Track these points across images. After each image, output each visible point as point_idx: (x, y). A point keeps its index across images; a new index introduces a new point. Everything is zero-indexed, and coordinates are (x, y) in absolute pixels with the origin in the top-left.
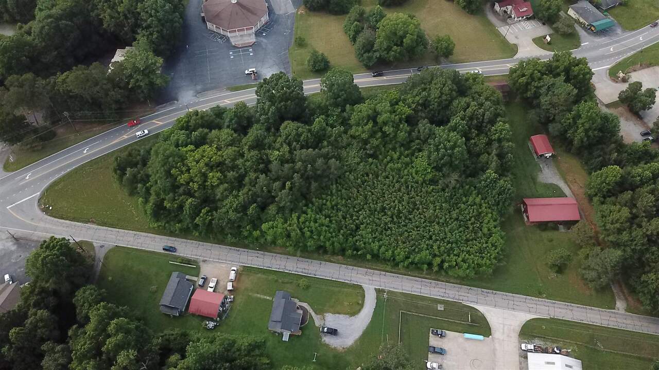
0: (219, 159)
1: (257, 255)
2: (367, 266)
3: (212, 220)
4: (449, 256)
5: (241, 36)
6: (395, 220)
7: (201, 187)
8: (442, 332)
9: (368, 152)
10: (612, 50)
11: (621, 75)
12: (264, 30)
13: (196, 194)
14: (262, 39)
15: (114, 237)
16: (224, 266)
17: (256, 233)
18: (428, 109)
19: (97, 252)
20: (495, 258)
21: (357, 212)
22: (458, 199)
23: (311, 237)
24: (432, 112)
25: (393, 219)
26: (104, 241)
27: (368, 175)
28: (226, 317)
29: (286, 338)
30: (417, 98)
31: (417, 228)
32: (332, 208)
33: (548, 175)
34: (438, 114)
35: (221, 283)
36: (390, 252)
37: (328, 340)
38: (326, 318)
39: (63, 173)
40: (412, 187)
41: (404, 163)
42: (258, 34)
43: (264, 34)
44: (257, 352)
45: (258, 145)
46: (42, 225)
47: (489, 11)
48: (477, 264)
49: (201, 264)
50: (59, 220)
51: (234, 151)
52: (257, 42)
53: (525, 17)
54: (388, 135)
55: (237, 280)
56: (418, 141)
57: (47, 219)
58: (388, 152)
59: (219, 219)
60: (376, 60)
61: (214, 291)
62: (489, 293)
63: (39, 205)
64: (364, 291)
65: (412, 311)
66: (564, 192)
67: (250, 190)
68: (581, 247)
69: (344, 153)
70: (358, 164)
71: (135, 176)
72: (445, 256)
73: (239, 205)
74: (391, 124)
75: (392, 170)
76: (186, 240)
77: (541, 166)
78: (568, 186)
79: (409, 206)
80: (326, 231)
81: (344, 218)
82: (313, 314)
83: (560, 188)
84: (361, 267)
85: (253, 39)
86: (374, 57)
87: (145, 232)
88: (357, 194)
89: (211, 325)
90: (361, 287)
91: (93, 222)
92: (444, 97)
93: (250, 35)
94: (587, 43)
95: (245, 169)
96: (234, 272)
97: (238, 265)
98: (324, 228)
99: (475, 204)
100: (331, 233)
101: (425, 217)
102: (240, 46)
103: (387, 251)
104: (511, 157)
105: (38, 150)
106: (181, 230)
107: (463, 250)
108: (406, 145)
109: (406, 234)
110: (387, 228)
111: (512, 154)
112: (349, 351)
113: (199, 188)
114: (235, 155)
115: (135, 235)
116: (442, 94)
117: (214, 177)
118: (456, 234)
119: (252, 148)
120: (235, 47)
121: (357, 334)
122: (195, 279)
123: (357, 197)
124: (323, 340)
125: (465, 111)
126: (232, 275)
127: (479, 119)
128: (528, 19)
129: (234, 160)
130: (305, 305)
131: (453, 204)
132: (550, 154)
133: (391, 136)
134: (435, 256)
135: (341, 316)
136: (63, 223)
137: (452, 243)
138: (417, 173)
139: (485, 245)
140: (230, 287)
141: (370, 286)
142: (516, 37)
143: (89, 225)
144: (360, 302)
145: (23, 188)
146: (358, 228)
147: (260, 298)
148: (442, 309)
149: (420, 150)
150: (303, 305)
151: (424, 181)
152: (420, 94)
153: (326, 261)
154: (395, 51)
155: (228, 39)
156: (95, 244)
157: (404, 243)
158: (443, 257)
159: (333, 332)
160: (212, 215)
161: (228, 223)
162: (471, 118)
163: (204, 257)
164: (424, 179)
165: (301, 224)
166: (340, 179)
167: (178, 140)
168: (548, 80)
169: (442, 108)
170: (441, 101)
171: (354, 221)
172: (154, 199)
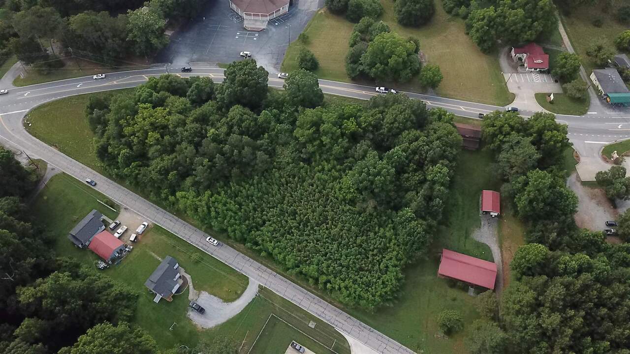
0: (164, 122)
1: (170, 218)
2: (263, 262)
3: (138, 174)
4: (335, 278)
5: (256, 21)
6: (301, 226)
7: (141, 142)
8: (301, 347)
9: (302, 155)
10: (619, 127)
11: (615, 156)
12: (278, 20)
13: (134, 148)
14: (271, 27)
15: (65, 164)
16: (139, 218)
17: (171, 198)
18: (379, 132)
19: (47, 173)
20: (381, 296)
21: (270, 208)
22: (371, 227)
23: (216, 218)
24: (382, 136)
25: (300, 225)
26: (57, 165)
27: (294, 177)
28: (118, 263)
29: (157, 299)
30: (371, 119)
31: (317, 241)
32: (247, 197)
33: (486, 235)
34: (387, 140)
35: (129, 232)
36: (282, 256)
37: (193, 315)
38: (201, 295)
39: (53, 99)
40: (331, 201)
41: (333, 177)
42: (271, 22)
43: (277, 24)
44: (124, 303)
45: (203, 120)
46: (17, 137)
47: (505, 55)
48: (359, 295)
49: (122, 210)
50: (32, 137)
51: (179, 119)
52: (267, 29)
53: (538, 70)
54: (324, 146)
55: (143, 234)
56: (351, 159)
57: (23, 133)
58: (322, 161)
59: (144, 176)
60: (358, 73)
61: (119, 238)
62: (366, 328)
63: (23, 120)
64: (248, 284)
65: (284, 318)
66: (494, 256)
67: (176, 157)
68: (479, 317)
69: (279, 150)
70: (288, 164)
71: (99, 118)
72: (331, 278)
73: (163, 168)
74: (330, 135)
75: (319, 179)
76: (119, 186)
77: (482, 223)
78: (502, 251)
79: (319, 218)
80: (231, 217)
81: (255, 209)
82: (191, 287)
83: (491, 251)
84: (256, 261)
85: (264, 26)
86: (357, 70)
87: (91, 168)
88: (276, 192)
89: (102, 265)
90: (248, 278)
91: (56, 147)
92: (396, 125)
93: (264, 21)
94: (596, 113)
95: (182, 137)
96: (143, 226)
97: (151, 222)
98: (230, 213)
99: (385, 237)
100: (236, 220)
101: (330, 233)
102: (249, 29)
103: (280, 253)
104: (439, 203)
105: (43, 74)
106: (117, 175)
107: (351, 277)
108: (340, 160)
109: (304, 244)
110: (290, 232)
111: (441, 199)
112: (208, 332)
113: (139, 143)
114: (178, 123)
115: (83, 168)
116: (395, 120)
117: (153, 136)
118: (351, 259)
119: (196, 120)
120: (245, 29)
121: (221, 320)
122: (110, 221)
123: (276, 194)
124: (188, 314)
125: (410, 144)
126: (140, 229)
127: (422, 155)
128: (541, 72)
129: (175, 127)
130: (188, 277)
131: (364, 229)
132: (497, 214)
133: (327, 147)
134: (323, 273)
135: (216, 298)
136: (34, 140)
137: (343, 267)
138: (340, 189)
139: (375, 280)
140: (132, 239)
141: (256, 281)
142: (519, 87)
143: (52, 148)
144: (239, 292)
145: (17, 102)
146: (264, 223)
147: (153, 257)
148: (313, 327)
149: (351, 169)
150: (186, 276)
151: (344, 200)
152: (376, 115)
153: (228, 244)
154: (377, 69)
155: (242, 19)
156: (49, 166)
157: (300, 251)
158: (330, 277)
159: (201, 310)
160: (140, 170)
161: (150, 181)
162: (414, 152)
163: (127, 205)
164: (344, 197)
165: (210, 202)
166: (266, 172)
167: (140, 96)
168: (514, 137)
169: (393, 135)
170: (392, 127)
171: (262, 215)
172: (104, 142)
